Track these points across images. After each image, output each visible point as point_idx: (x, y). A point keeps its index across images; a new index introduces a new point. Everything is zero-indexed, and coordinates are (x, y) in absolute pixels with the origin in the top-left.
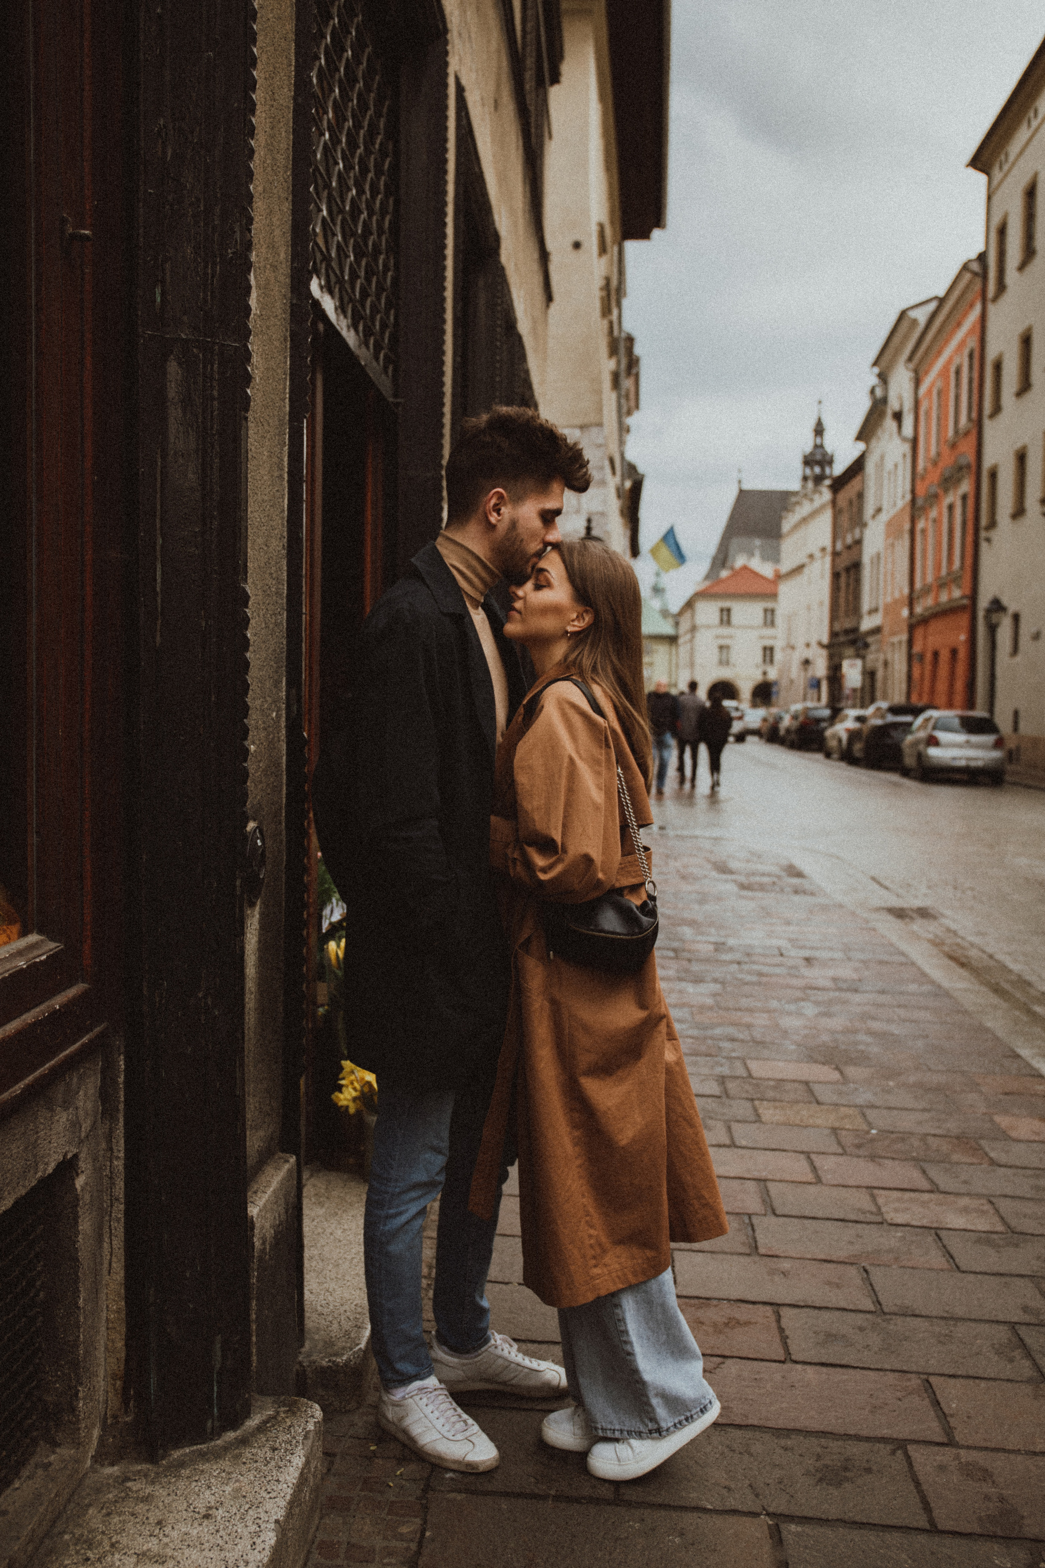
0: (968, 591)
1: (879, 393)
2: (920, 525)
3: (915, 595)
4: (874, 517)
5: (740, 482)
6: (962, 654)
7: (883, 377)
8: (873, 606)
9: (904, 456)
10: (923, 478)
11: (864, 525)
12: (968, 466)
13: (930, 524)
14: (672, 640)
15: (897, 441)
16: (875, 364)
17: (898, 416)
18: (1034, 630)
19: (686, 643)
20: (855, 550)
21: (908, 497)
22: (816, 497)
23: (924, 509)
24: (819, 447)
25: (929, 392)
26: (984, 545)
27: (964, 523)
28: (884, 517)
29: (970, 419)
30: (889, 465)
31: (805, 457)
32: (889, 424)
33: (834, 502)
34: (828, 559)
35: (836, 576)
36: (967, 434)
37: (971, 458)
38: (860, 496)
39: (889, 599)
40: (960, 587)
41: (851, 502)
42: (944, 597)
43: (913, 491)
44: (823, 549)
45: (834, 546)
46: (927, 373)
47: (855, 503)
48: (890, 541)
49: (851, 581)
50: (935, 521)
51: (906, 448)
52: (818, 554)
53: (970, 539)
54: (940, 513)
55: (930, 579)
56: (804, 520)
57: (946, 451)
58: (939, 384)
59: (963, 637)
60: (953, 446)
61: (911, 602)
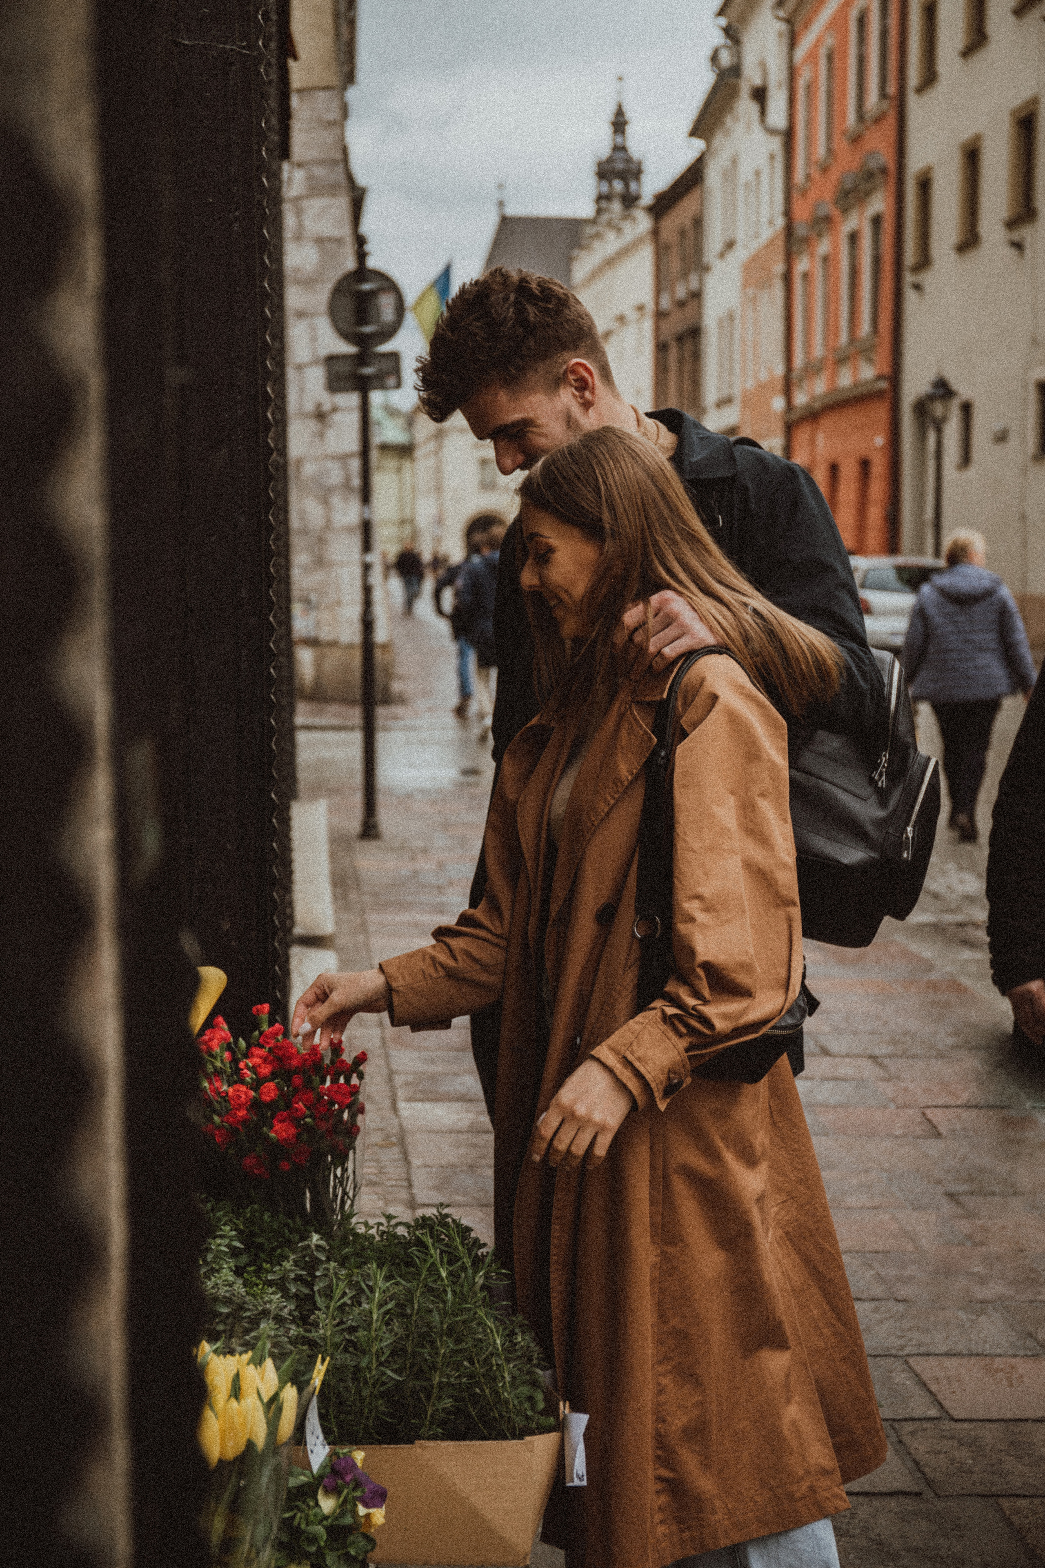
0: (886, 370)
1: (726, 59)
2: (802, 265)
3: (795, 374)
4: (722, 255)
5: (501, 204)
6: (879, 468)
7: (732, 34)
8: (725, 393)
9: (772, 157)
10: (804, 193)
11: (706, 269)
12: (884, 171)
13: (818, 264)
14: (405, 451)
15: (757, 133)
16: (721, 13)
17: (760, 95)
18: (998, 426)
19: (427, 455)
20: (689, 310)
21: (780, 222)
22: (627, 226)
23: (806, 241)
24: (619, 149)
25: (812, 56)
26: (910, 295)
27: (877, 260)
28: (741, 254)
29: (883, 95)
30: (745, 173)
31: (600, 164)
32: (746, 106)
33: (655, 233)
34: (648, 325)
35: (661, 348)
36: (878, 120)
37: (885, 156)
38: (698, 222)
39: (750, 384)
40: (870, 361)
41: (682, 233)
42: (845, 380)
43: (788, 213)
44: (641, 308)
45: (657, 303)
46: (807, 25)
47: (690, 234)
48: (751, 291)
49: (687, 355)
50: (825, 259)
51: (776, 144)
52: (632, 315)
53: (887, 285)
54: (836, 246)
55: (818, 351)
56: (610, 262)
57: (841, 144)
58: (830, 41)
59: (879, 440)
60: (856, 139)
61: (788, 387)
